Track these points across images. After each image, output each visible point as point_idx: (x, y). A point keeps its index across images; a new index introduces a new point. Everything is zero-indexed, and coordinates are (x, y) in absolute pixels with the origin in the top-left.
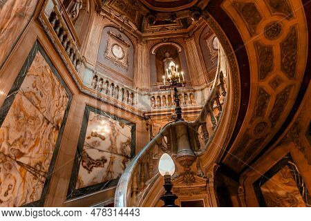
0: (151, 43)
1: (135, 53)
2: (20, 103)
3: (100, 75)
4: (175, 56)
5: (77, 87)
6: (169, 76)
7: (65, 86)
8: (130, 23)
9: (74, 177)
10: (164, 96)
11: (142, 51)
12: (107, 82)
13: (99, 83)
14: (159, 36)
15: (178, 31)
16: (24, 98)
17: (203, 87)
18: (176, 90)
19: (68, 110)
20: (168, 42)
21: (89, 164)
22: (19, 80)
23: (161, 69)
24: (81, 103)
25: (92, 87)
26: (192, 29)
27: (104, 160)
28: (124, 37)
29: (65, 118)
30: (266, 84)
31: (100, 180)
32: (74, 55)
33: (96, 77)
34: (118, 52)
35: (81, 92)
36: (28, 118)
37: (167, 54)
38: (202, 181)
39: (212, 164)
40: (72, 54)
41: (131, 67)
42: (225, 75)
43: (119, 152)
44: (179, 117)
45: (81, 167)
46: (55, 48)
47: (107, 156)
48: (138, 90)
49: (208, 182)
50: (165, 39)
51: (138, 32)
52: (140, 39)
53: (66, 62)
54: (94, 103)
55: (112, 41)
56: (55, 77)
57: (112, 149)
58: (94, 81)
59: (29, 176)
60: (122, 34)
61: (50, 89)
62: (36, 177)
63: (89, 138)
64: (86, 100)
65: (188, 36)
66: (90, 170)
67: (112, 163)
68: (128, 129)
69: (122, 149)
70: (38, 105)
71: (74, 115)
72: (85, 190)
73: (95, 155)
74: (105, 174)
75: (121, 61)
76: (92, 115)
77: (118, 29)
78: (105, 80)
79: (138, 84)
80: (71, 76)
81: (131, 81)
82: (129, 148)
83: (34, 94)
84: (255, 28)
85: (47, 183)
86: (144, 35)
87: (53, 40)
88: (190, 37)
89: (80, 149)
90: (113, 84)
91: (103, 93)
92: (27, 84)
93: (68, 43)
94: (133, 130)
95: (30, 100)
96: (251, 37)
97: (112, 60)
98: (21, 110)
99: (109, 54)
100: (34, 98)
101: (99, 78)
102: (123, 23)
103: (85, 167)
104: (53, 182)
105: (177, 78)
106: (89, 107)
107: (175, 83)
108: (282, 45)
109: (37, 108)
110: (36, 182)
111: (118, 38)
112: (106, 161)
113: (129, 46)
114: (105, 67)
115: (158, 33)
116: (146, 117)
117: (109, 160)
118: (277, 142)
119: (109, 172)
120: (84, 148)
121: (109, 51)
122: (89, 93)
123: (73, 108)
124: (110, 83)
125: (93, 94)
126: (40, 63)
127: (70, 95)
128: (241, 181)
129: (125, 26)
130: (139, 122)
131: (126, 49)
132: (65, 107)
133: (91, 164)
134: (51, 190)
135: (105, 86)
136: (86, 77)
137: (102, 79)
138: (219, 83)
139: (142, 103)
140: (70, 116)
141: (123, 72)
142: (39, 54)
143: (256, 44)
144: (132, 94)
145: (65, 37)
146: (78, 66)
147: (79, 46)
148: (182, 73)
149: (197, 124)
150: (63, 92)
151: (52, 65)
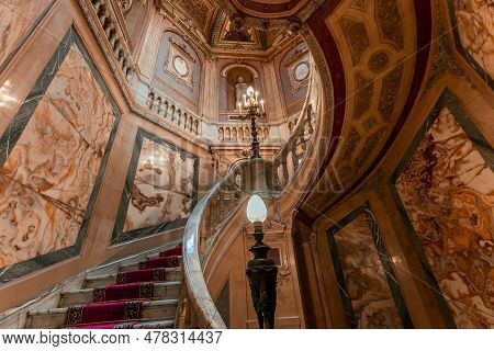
0: (221, 63)
1: (201, 70)
2: (46, 112)
3: (158, 93)
4: (250, 81)
5: (128, 104)
6: (246, 104)
7: (112, 99)
8: (198, 32)
9: (121, 217)
10: (234, 128)
11: (211, 71)
12: (166, 103)
13: (156, 103)
14: (232, 54)
15: (256, 52)
16: (51, 106)
17: (278, 122)
18: (253, 123)
19: (114, 132)
20: (242, 63)
21: (140, 203)
22: (45, 79)
23: (233, 97)
24: (131, 126)
25: (147, 107)
26: (272, 53)
27: (160, 199)
28: (189, 49)
29: (110, 143)
30: (359, 124)
31: (154, 222)
32: (125, 61)
33: (152, 94)
34: (181, 67)
35: (132, 111)
36: (58, 137)
37: (241, 79)
38: (279, 228)
39: (291, 209)
40: (122, 59)
41: (196, 89)
42: (314, 109)
43: (179, 190)
44: (256, 153)
45: (130, 205)
46: (99, 45)
47: (164, 193)
48: (204, 118)
49: (285, 228)
50: (239, 59)
51: (207, 45)
52: (208, 54)
53: (114, 67)
54: (149, 127)
55: (174, 52)
56: (98, 86)
57: (170, 186)
58: (150, 99)
59: (59, 214)
60: (187, 45)
61: (90, 100)
62: (69, 216)
63: (141, 170)
64: (139, 122)
65: (266, 60)
66: (142, 210)
67: (169, 202)
68: (190, 163)
69: (183, 186)
70: (73, 121)
71: (122, 139)
72: (134, 233)
73: (149, 191)
74: (161, 214)
75: (186, 79)
76: (146, 142)
77: (182, 37)
78: (163, 100)
79: (204, 111)
80: (120, 87)
81: (196, 106)
82: (190, 186)
83: (68, 104)
84: (360, 55)
85: (85, 224)
86: (214, 50)
87: (96, 31)
88: (268, 62)
89: (129, 184)
90: (173, 107)
91: (161, 116)
92: (56, 88)
93: (117, 42)
94: (196, 165)
95: (61, 111)
96: (354, 65)
97: (174, 76)
98: (48, 123)
99: (170, 68)
100: (67, 108)
101: (156, 96)
102: (188, 30)
103: (135, 206)
104: (93, 223)
105: (256, 107)
106: (141, 132)
107: (252, 114)
108: (385, 80)
109: (72, 124)
110: (69, 222)
111: (182, 49)
112: (162, 199)
113: (195, 61)
114: (163, 83)
115: (235, 51)
116: (212, 151)
117: (166, 198)
118: (357, 188)
119: (165, 212)
120: (135, 182)
121: (170, 64)
122: (142, 113)
123: (121, 131)
124: (170, 105)
125: (148, 116)
126: (74, 61)
127: (118, 113)
128: (315, 227)
129: (192, 34)
130: (204, 159)
131: (191, 64)
132: (111, 128)
133: (143, 203)
134: (91, 232)
135: (163, 107)
136: (140, 94)
137: (159, 99)
138: (306, 117)
139: (209, 133)
140: (117, 141)
141: (186, 93)
142: (74, 48)
143: (358, 75)
144: (197, 121)
145: (113, 32)
146: (129, 77)
147: (132, 49)
148: (262, 102)
149: (277, 163)
150: (109, 108)
151: (95, 67)
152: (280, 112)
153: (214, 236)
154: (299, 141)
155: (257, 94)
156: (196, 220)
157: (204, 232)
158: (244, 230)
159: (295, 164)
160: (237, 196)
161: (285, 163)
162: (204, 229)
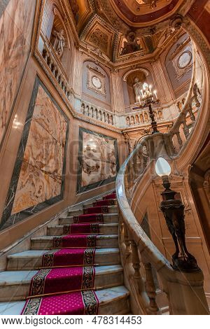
0: (122, 72)
1: (110, 81)
2: (35, 127)
3: (86, 103)
4: (144, 79)
5: (72, 114)
6: (144, 96)
7: (63, 113)
8: (103, 55)
9: (79, 179)
11: (116, 80)
12: (92, 108)
13: (86, 110)
14: (129, 64)
15: (145, 57)
16: (36, 123)
17: (169, 104)
18: (150, 109)
19: (68, 132)
20: (136, 68)
21: (88, 170)
22: (31, 109)
23: (133, 94)
24: (76, 126)
25: (81, 113)
26: (158, 53)
28: (100, 69)
29: (67, 138)
31: (97, 180)
32: (65, 88)
33: (83, 105)
34: (97, 83)
35: (74, 118)
36: (42, 139)
37: (137, 80)
38: (178, 179)
39: (186, 165)
41: (108, 95)
43: (107, 160)
44: (155, 130)
45: (83, 172)
46: (51, 82)
47: (100, 163)
48: (116, 113)
49: (183, 179)
50: (134, 66)
51: (111, 62)
52: (112, 69)
53: (61, 94)
54: (85, 125)
55: (91, 74)
56: (55, 107)
57: (102, 158)
58: (83, 108)
59: (51, 180)
60: (98, 67)
61: (53, 116)
62: (55, 180)
63: (85, 151)
64: (79, 123)
65: (154, 60)
66: (89, 174)
67: (103, 168)
68: (111, 143)
69: (109, 158)
70: (48, 129)
71: (73, 135)
72: (88, 187)
73: (92, 163)
74: (100, 176)
75: (100, 90)
76: (85, 134)
77: (94, 62)
78: (90, 107)
79: (115, 108)
80: (66, 105)
81: (110, 106)
82: (113, 158)
83: (44, 120)
85: (63, 184)
86: (116, 64)
87: (48, 74)
88: (156, 61)
89: (80, 159)
90: (96, 110)
91: (90, 117)
92: (37, 112)
93: (59, 77)
94: (115, 144)
95: (42, 125)
97: (93, 90)
98: (37, 133)
99: (91, 85)
100: (43, 123)
101: (86, 106)
102: (97, 56)
103: (85, 172)
104: (66, 182)
105: (151, 97)
106: (82, 129)
107: (149, 102)
109: (47, 131)
110: (56, 183)
111: (95, 71)
112: (99, 167)
113: (105, 77)
114: (88, 96)
115: (130, 61)
116: (124, 133)
117: (101, 166)
119: (102, 174)
120: (83, 159)
121: (90, 83)
122: (80, 118)
123: (71, 130)
124: (94, 109)
125: (83, 119)
126: (42, 95)
127: (67, 120)
128: (207, 177)
129: (100, 58)
130: (120, 139)
131: (103, 79)
132: (65, 130)
134: (66, 188)
135: (91, 111)
136: (77, 106)
137: (88, 106)
138: (193, 95)
139: (120, 123)
140: (70, 136)
141: (102, 99)
142: (40, 88)
144: (112, 116)
145: (57, 72)
146: (69, 97)
147: (68, 79)
148: (155, 92)
149: (172, 134)
150: (62, 118)
151: (52, 96)
152: (169, 96)
153: (134, 187)
154: (188, 114)
155: (150, 87)
156: (121, 177)
157: (127, 184)
158: (153, 181)
159: (186, 132)
160: (146, 161)
161: (178, 133)
162: (127, 182)
